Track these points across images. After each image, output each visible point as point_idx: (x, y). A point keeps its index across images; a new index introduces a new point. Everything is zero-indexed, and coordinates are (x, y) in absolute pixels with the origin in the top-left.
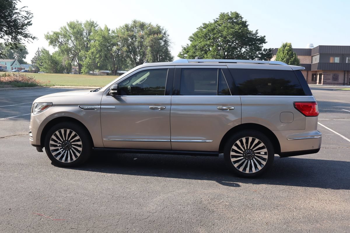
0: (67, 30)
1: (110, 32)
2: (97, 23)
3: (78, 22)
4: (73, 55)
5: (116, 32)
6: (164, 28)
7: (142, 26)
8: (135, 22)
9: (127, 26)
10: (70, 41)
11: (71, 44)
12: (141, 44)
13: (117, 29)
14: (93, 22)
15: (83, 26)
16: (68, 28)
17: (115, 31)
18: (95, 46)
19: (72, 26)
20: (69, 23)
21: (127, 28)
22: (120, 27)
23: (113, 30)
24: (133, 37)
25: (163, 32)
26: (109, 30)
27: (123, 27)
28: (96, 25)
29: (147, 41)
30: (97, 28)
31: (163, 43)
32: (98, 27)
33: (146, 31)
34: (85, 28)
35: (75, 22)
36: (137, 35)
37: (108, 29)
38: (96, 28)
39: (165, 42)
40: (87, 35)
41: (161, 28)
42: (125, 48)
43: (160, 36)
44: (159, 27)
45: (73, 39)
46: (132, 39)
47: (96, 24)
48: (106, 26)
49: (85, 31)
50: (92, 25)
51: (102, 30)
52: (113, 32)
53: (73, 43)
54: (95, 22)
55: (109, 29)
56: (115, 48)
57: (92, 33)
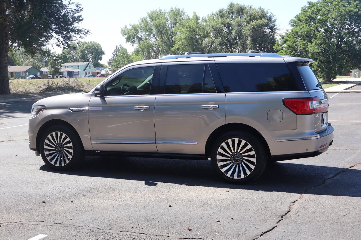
0: (147, 22)
1: (200, 21)
2: (184, 11)
3: (160, 11)
4: (155, 52)
5: (207, 20)
6: (269, 12)
7: (241, 11)
8: (231, 6)
9: (221, 12)
10: (152, 36)
11: (153, 39)
12: (239, 34)
13: (209, 16)
14: (179, 10)
15: (167, 16)
16: (149, 19)
17: (207, 19)
18: (181, 39)
19: (153, 16)
20: (150, 13)
21: (222, 14)
22: (213, 13)
23: (204, 18)
24: (228, 26)
25: (268, 15)
26: (199, 19)
27: (216, 14)
28: (182, 14)
29: (247, 30)
31: (268, 31)
32: (185, 15)
33: (245, 16)
34: (169, 18)
35: (158, 12)
36: (234, 23)
37: (197, 17)
38: (183, 17)
39: (270, 29)
40: (171, 26)
41: (265, 11)
42: (218, 40)
43: (263, 21)
44: (262, 11)
45: (155, 32)
46: (228, 28)
47: (182, 12)
48: (195, 13)
49: (170, 22)
50: (177, 14)
51: (189, 19)
52: (204, 20)
53: (155, 37)
54: (181, 9)
55: (198, 17)
56: (206, 41)
57: (178, 24)
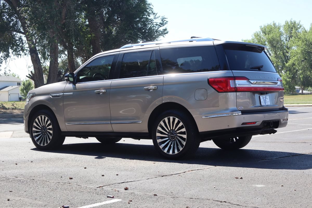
0: (260, 37)
2: (300, 23)
3: (274, 24)
14: (295, 22)
15: (282, 30)
16: (262, 34)
18: (297, 54)
19: (266, 31)
20: (263, 27)
28: (299, 27)
30: (300, 30)
32: (302, 28)
34: (283, 32)
35: (272, 25)
38: (299, 29)
40: (286, 40)
47: (298, 25)
49: (285, 36)
50: (292, 27)
51: (306, 32)
54: (297, 22)
57: (293, 37)
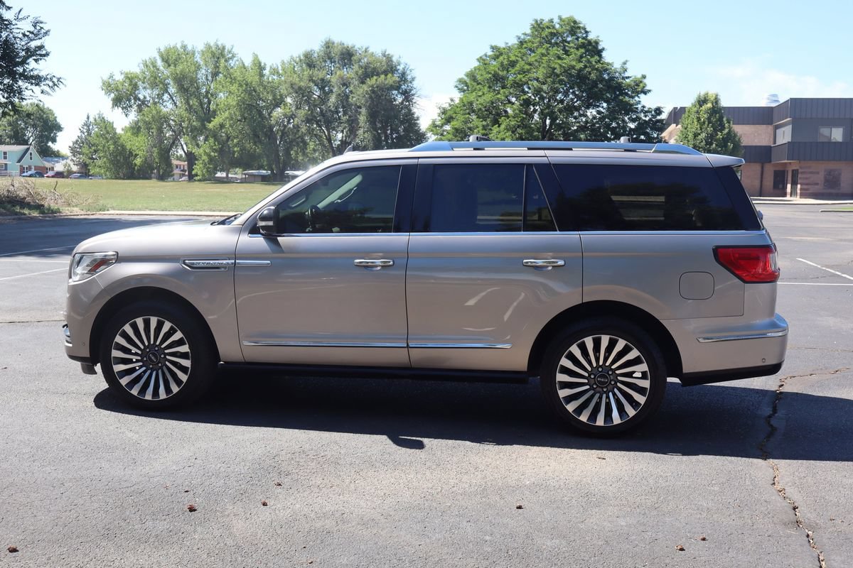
0: (158, 69)
1: (266, 72)
2: (233, 50)
3: (184, 47)
4: (173, 131)
5: (281, 72)
6: (402, 61)
7: (347, 56)
8: (328, 45)
9: (308, 56)
10: (166, 97)
11: (168, 104)
12: (344, 99)
13: (283, 63)
14: (224, 48)
15: (198, 58)
16: (160, 63)
17: (280, 68)
18: (228, 107)
19: (169, 58)
20: (162, 50)
21: (309, 61)
22: (292, 58)
23: (275, 66)
24: (323, 84)
25: (400, 68)
26: (264, 69)
27: (298, 59)
28: (230, 55)
29: (359, 94)
30: (232, 63)
31: (400, 99)
32: (235, 59)
33: (356, 67)
34: (202, 63)
35: (179, 48)
36: (334, 79)
37: (260, 63)
38: (231, 61)
39: (404, 95)
40: (207, 80)
41: (394, 59)
42: (303, 112)
43: (392, 79)
44: (389, 58)
45: (172, 90)
46: (322, 89)
47: (230, 52)
48: (256, 57)
49: (203, 71)
50: (218, 56)
51: (244, 67)
52: (275, 71)
53: (173, 101)
54: (228, 47)
55: (262, 65)
56: (278, 112)
57: (221, 75)
